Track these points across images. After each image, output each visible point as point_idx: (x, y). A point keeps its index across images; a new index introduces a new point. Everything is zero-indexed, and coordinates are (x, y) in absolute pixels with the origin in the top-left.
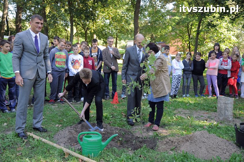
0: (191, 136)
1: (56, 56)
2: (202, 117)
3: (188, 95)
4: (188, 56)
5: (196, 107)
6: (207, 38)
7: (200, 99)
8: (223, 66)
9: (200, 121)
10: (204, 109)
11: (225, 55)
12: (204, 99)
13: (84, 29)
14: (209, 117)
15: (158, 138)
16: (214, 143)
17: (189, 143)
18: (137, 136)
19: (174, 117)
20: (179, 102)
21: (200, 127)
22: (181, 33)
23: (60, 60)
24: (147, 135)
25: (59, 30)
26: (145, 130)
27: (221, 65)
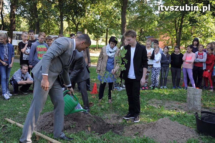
0: (155, 123)
1: (37, 49)
2: (173, 107)
3: (165, 87)
4: (165, 50)
5: (170, 97)
6: (194, 32)
7: (175, 91)
8: (198, 59)
9: (170, 110)
10: (177, 100)
11: (201, 48)
12: (180, 91)
13: (75, 24)
14: (179, 107)
15: (126, 125)
16: (174, 129)
17: (151, 129)
18: (108, 123)
19: (145, 106)
20: (155, 93)
21: (168, 115)
22: (168, 27)
23: (42, 53)
24: (116, 122)
25: (52, 25)
26: (115, 118)
27: (197, 58)
